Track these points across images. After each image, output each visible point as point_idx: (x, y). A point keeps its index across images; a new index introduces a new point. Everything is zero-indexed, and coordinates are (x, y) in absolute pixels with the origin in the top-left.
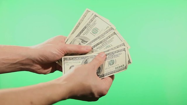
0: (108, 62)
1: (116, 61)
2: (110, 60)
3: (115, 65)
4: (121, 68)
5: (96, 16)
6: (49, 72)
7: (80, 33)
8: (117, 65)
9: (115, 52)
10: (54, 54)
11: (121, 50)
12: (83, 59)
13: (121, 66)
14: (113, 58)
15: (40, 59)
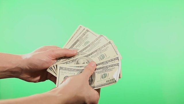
0: (101, 75)
1: (108, 75)
2: (103, 73)
3: (107, 79)
4: (112, 81)
5: (87, 31)
6: (38, 81)
7: (73, 45)
8: (108, 79)
9: (110, 66)
10: (42, 61)
11: (115, 65)
12: (78, 72)
13: (112, 80)
14: (106, 72)
15: (28, 67)
